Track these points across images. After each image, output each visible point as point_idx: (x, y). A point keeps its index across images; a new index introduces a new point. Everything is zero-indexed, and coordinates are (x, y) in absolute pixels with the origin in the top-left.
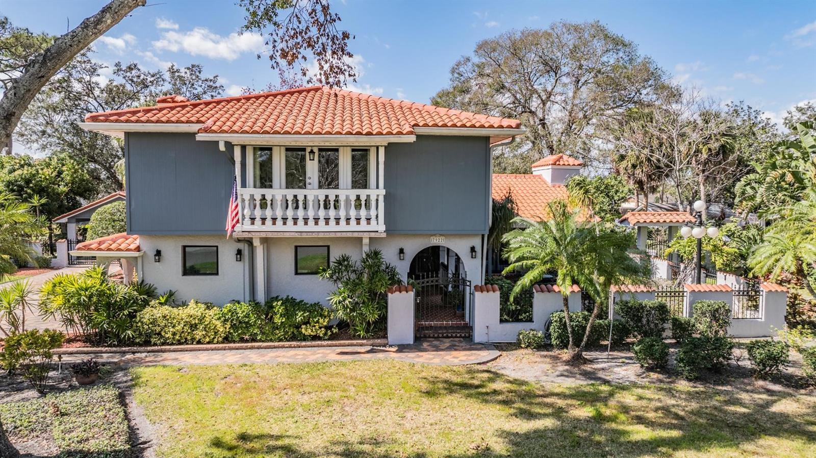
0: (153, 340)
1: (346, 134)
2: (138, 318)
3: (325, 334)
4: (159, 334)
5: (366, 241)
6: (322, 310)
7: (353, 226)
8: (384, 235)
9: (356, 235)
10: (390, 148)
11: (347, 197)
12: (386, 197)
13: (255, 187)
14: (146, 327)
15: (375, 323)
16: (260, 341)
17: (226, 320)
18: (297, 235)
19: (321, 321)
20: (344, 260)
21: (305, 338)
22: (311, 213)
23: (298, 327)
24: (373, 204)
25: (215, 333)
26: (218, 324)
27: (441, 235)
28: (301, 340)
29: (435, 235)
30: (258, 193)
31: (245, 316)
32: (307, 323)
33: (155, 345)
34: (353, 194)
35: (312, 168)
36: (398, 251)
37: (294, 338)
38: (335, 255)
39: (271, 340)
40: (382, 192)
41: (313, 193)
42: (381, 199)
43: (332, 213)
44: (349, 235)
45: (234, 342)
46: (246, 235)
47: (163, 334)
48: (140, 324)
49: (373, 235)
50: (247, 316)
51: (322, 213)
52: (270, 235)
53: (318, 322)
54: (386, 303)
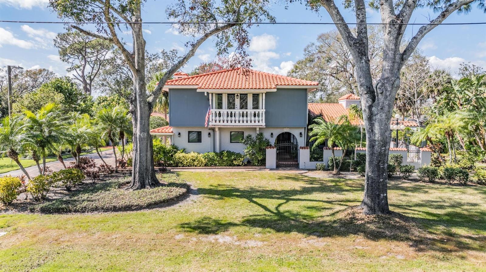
0: (179, 165)
1: (251, 89)
2: (174, 157)
3: (242, 164)
4: (181, 163)
5: (258, 129)
6: (241, 155)
7: (253, 123)
8: (265, 127)
9: (254, 127)
10: (267, 94)
11: (251, 112)
12: (265, 112)
13: (216, 109)
14: (177, 160)
15: (261, 160)
16: (218, 166)
17: (205, 158)
18: (232, 127)
19: (241, 159)
20: (249, 136)
21: (235, 165)
22: (237, 118)
23: (232, 161)
24: (261, 115)
25: (202, 163)
26: (203, 159)
27: (288, 128)
28: (233, 166)
29: (285, 128)
30: (218, 111)
31: (212, 157)
32: (235, 160)
33: (180, 166)
34: (253, 111)
35: (237, 102)
36: (270, 134)
37: (230, 165)
38: (246, 134)
39: (222, 166)
40: (264, 110)
41: (237, 111)
42: (264, 113)
43: (245, 118)
44: (252, 127)
45: (208, 166)
46: (213, 126)
47: (183, 163)
48: (175, 159)
49: (260, 127)
50: (213, 157)
51: (241, 118)
52: (222, 127)
53: (239, 159)
54: (266, 153)
